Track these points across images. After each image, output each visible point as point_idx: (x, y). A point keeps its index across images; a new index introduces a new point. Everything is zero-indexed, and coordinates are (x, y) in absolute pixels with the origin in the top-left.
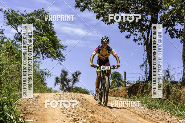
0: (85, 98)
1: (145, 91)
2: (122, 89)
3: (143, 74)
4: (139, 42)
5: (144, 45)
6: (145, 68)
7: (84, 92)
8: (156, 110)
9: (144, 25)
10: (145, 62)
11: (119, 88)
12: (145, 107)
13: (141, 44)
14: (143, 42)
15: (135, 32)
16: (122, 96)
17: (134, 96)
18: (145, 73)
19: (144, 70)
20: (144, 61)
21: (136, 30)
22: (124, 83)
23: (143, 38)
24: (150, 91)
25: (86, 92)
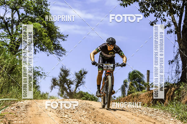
0: (93, 107)
2: (144, 94)
3: (174, 74)
5: (176, 33)
6: (176, 65)
7: (91, 98)
9: (174, 6)
10: (176, 58)
11: (140, 93)
12: (177, 119)
13: (172, 32)
15: (162, 16)
16: (144, 104)
17: (161, 103)
18: (176, 73)
19: (174, 68)
20: (175, 55)
21: (164, 13)
22: (147, 86)
23: (173, 24)
24: (183, 97)
25: (95, 99)
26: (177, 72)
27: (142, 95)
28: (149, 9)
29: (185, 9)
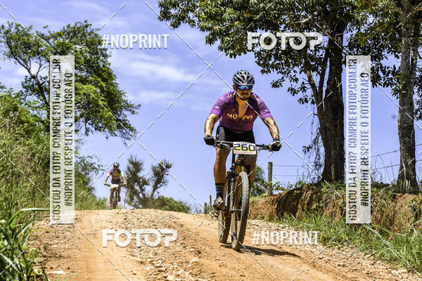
0: (181, 221)
1: (314, 206)
2: (263, 200)
3: (311, 167)
5: (313, 103)
6: (315, 154)
7: (178, 208)
8: (339, 248)
9: (312, 58)
10: (315, 142)
11: (257, 198)
13: (306, 101)
14: (310, 96)
15: (292, 73)
16: (263, 218)
17: (290, 216)
18: (315, 166)
19: (313, 159)
20: (314, 137)
21: (296, 68)
22: (268, 187)
23: (310, 86)
24: (326, 204)
25: (184, 209)
26: (317, 165)
27: (260, 202)
28: (270, 62)
29: (328, 63)
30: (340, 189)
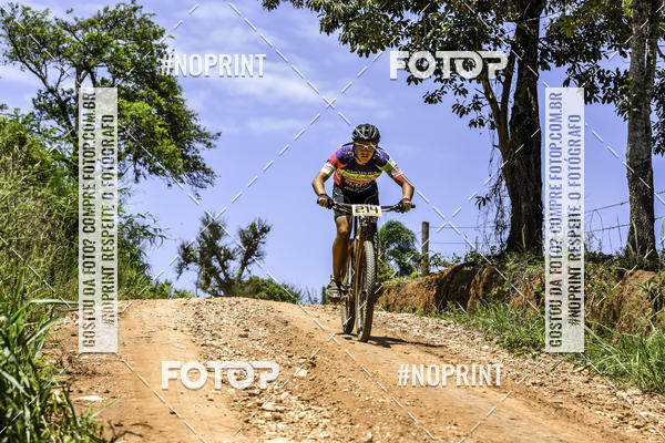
0: (284, 316)
1: (495, 291)
2: (415, 283)
3: (490, 231)
4: (473, 115)
5: (493, 127)
6: (495, 209)
7: (281, 295)
8: (534, 357)
10: (496, 189)
11: (405, 279)
12: (498, 346)
13: (482, 123)
14: (487, 117)
15: (458, 82)
16: (414, 310)
17: (457, 307)
18: (497, 228)
19: (492, 216)
20: (493, 183)
22: (422, 262)
23: (487, 102)
26: (499, 226)
27: (410, 286)
29: (516, 66)
30: (536, 264)
